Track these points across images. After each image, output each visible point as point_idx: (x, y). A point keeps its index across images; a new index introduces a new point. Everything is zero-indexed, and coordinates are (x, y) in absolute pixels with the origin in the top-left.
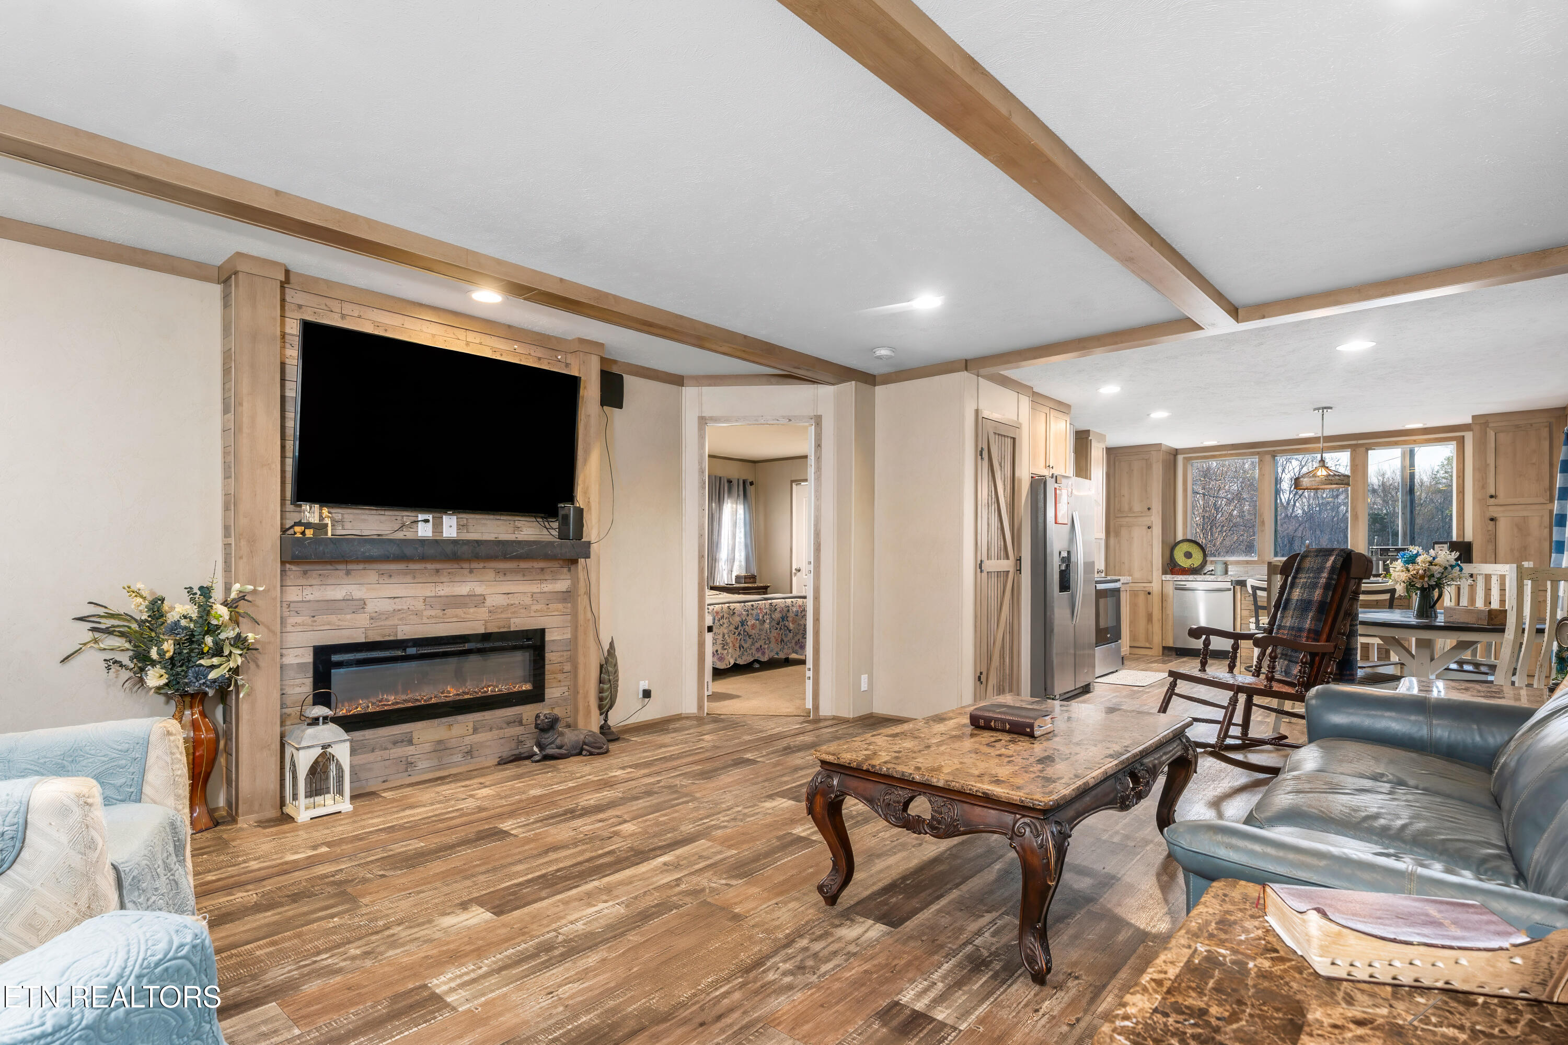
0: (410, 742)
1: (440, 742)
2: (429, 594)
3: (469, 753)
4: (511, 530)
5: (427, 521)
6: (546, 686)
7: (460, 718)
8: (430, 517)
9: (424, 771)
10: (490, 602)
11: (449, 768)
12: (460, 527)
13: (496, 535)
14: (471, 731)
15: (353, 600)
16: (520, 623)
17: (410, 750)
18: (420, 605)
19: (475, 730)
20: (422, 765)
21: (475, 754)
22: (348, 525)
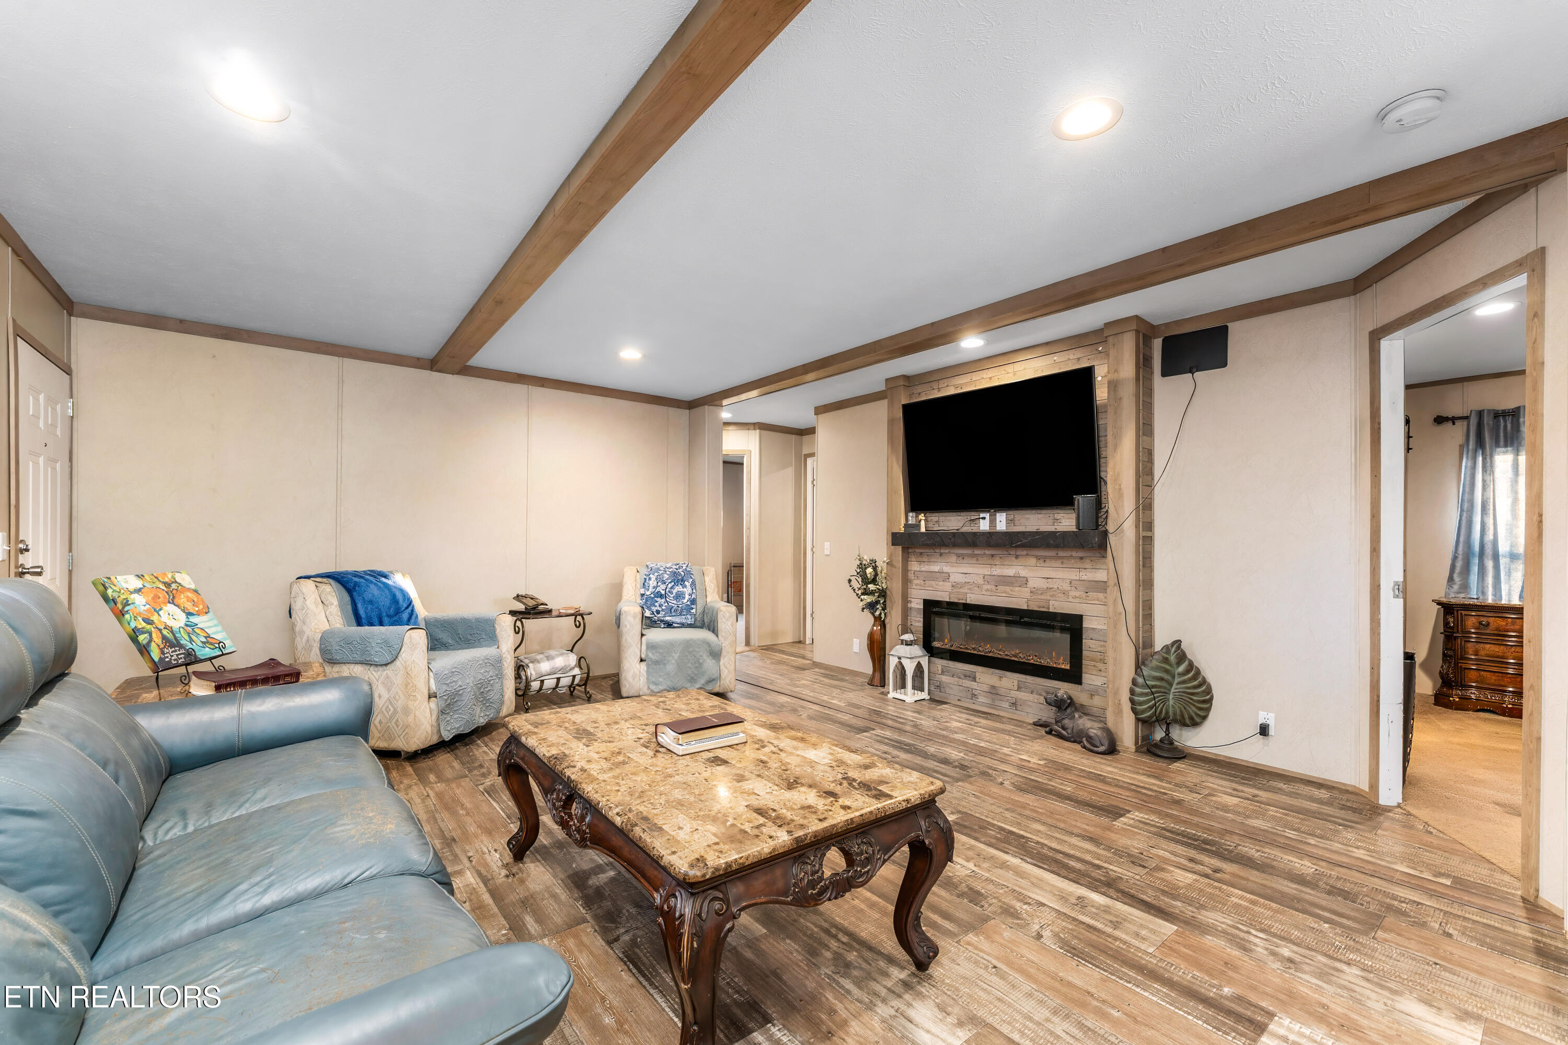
0: (974, 679)
1: (993, 687)
2: (986, 573)
3: (1014, 704)
4: (1050, 522)
5: (984, 518)
6: (1084, 670)
7: (1008, 674)
8: (987, 516)
9: (983, 704)
10: (1031, 584)
11: (999, 710)
12: (1009, 521)
13: (1037, 527)
14: (1016, 688)
15: (943, 573)
16: (1059, 606)
17: (974, 685)
18: (981, 581)
19: (1019, 689)
20: (981, 699)
21: (1019, 707)
22: (941, 524)
